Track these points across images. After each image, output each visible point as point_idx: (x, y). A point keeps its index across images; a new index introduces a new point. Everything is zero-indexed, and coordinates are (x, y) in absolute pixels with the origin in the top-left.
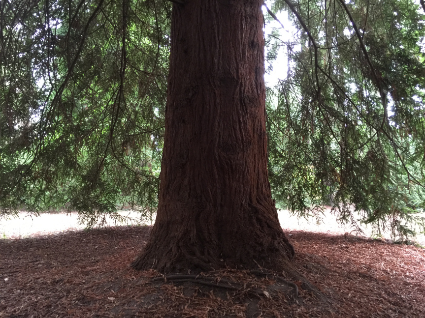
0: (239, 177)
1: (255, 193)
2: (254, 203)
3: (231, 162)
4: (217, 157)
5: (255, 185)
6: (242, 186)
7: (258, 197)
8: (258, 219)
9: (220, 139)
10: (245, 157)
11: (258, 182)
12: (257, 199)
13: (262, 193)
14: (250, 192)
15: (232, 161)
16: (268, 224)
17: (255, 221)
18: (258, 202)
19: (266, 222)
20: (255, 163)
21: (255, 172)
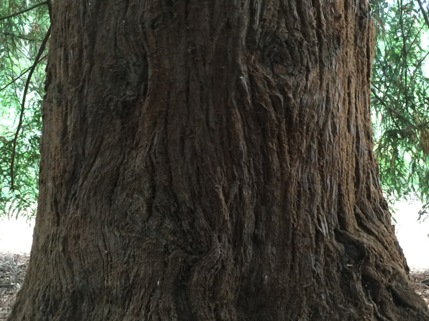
0: (309, 148)
1: (352, 196)
2: (351, 229)
3: (287, 99)
4: (244, 79)
5: (352, 173)
6: (318, 178)
7: (358, 211)
8: (367, 279)
9: (252, 21)
10: (324, 84)
11: (357, 163)
12: (357, 215)
13: (369, 197)
14: (340, 195)
15: (291, 95)
16: (394, 295)
17: (359, 286)
18: (361, 224)
19: (389, 288)
20: (350, 103)
21: (349, 131)
